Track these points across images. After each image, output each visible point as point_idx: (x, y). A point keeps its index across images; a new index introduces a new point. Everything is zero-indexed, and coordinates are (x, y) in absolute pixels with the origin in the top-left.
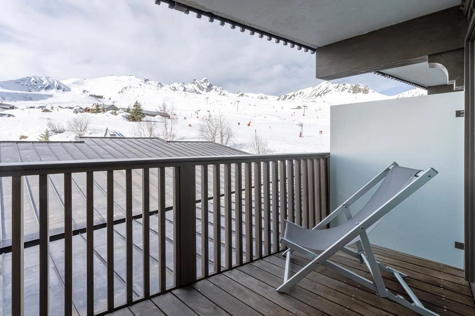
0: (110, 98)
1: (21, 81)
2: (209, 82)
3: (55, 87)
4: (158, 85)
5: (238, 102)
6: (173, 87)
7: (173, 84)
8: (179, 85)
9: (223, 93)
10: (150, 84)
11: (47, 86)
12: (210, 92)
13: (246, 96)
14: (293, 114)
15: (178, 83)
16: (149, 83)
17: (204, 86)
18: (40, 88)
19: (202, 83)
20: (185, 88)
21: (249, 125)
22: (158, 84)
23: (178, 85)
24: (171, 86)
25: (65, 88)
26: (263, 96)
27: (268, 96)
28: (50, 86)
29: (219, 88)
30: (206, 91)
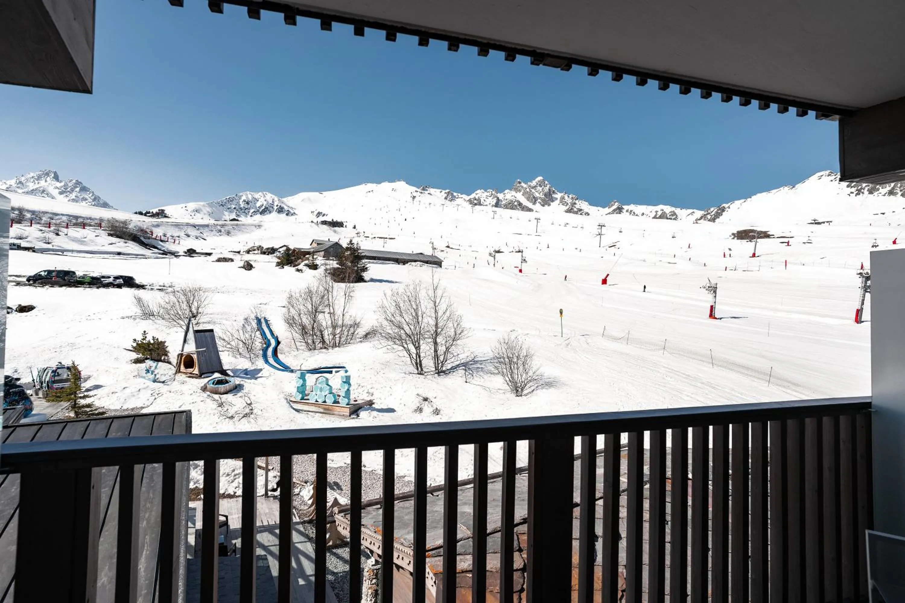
0: (355, 226)
1: (228, 202)
2: (548, 186)
3: (275, 210)
4: (448, 195)
5: (602, 226)
6: (476, 199)
7: (477, 192)
8: (488, 194)
9: (577, 206)
10: (431, 195)
11: (263, 207)
12: (549, 205)
13: (627, 211)
14: (727, 253)
15: (486, 191)
16: (429, 194)
17: (537, 195)
18: (253, 212)
19: (533, 188)
20: (498, 198)
21: (604, 282)
22: (446, 195)
23: (486, 194)
24: (472, 196)
25: (290, 210)
26: (668, 209)
27: (678, 211)
28: (267, 208)
29: (569, 197)
30: (542, 203)
